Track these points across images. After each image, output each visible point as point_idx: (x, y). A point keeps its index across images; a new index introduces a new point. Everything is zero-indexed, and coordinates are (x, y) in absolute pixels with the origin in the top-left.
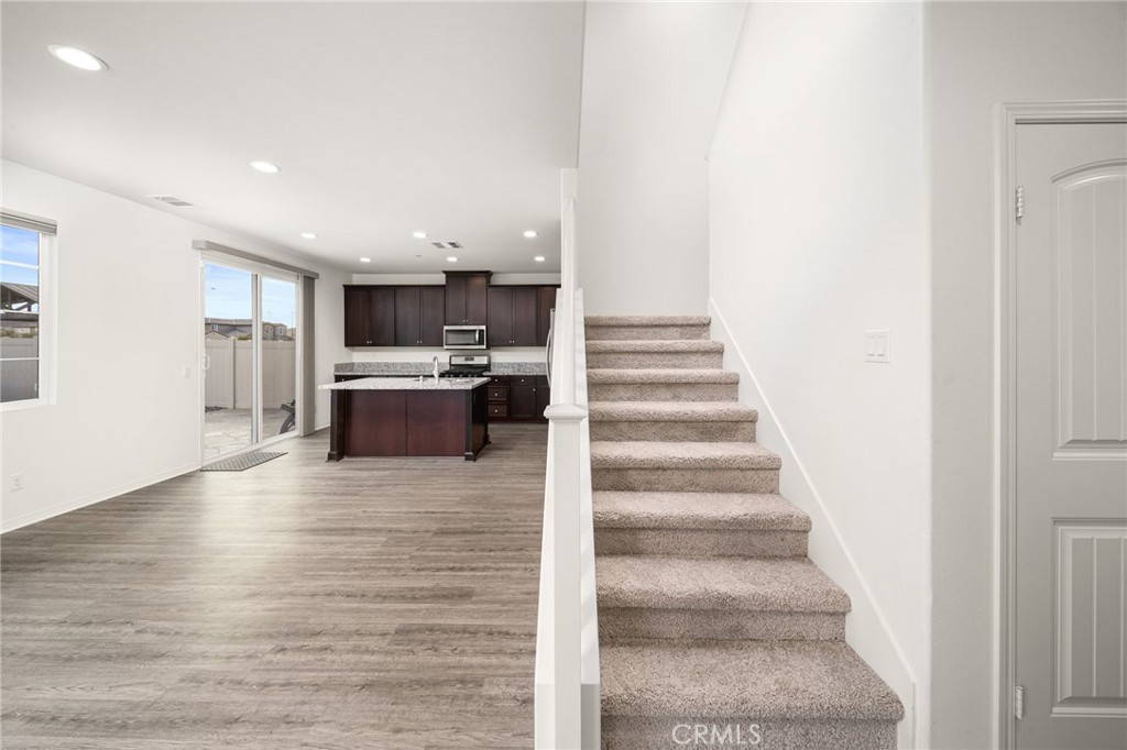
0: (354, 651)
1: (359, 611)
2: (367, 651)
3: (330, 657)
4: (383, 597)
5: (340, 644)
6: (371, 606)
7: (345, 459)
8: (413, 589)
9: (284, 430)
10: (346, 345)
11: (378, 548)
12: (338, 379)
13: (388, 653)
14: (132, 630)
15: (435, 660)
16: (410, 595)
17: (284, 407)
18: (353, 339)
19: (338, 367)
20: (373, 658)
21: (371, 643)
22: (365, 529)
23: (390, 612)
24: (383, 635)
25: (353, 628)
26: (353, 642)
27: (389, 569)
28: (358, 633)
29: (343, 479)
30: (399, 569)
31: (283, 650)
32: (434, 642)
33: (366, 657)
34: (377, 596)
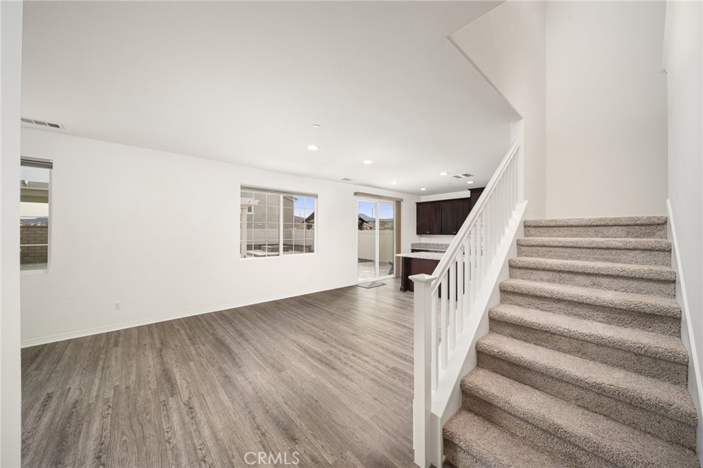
0: (375, 367)
1: (383, 354)
2: (379, 369)
3: (366, 365)
4: (394, 354)
5: (372, 362)
6: (388, 355)
7: (408, 292)
8: (407, 356)
9: (390, 274)
10: (417, 234)
11: (402, 334)
12: (413, 251)
13: (386, 374)
14: (322, 332)
15: (401, 385)
16: (405, 357)
17: (390, 263)
18: (421, 231)
19: (412, 245)
20: (380, 373)
21: (382, 367)
22: (401, 325)
23: (393, 360)
24: (387, 367)
25: (378, 359)
26: (377, 364)
27: (402, 344)
28: (379, 362)
29: (402, 300)
30: (405, 346)
31: (354, 356)
32: (404, 379)
33: (377, 371)
34: (392, 352)
